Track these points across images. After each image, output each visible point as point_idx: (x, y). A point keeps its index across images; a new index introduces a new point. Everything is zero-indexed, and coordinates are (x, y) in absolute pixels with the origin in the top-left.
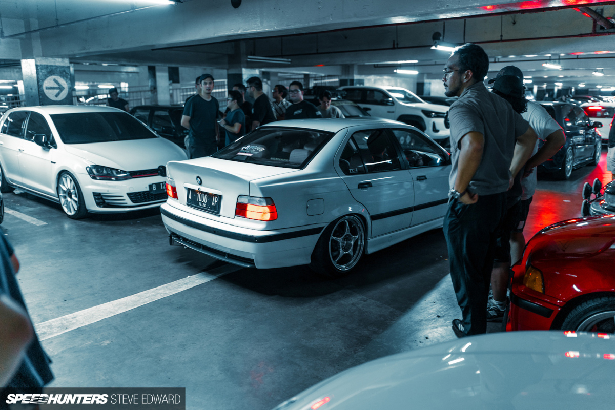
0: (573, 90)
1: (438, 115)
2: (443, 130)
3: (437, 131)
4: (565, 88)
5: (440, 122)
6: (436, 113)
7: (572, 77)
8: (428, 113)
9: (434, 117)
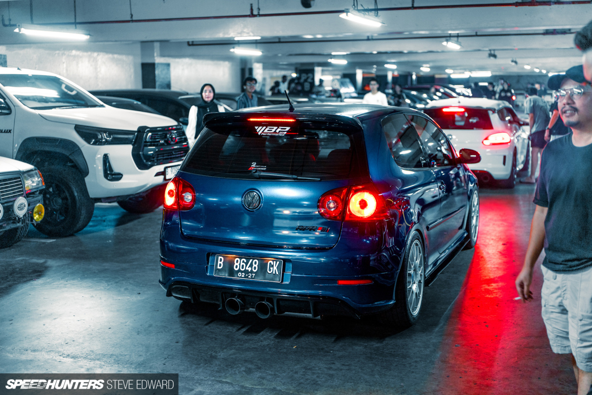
0: (414, 77)
1: (117, 137)
2: (131, 172)
3: (118, 177)
4: (403, 73)
5: (121, 155)
6: (110, 132)
7: (410, 53)
8: (90, 134)
9: (107, 143)
